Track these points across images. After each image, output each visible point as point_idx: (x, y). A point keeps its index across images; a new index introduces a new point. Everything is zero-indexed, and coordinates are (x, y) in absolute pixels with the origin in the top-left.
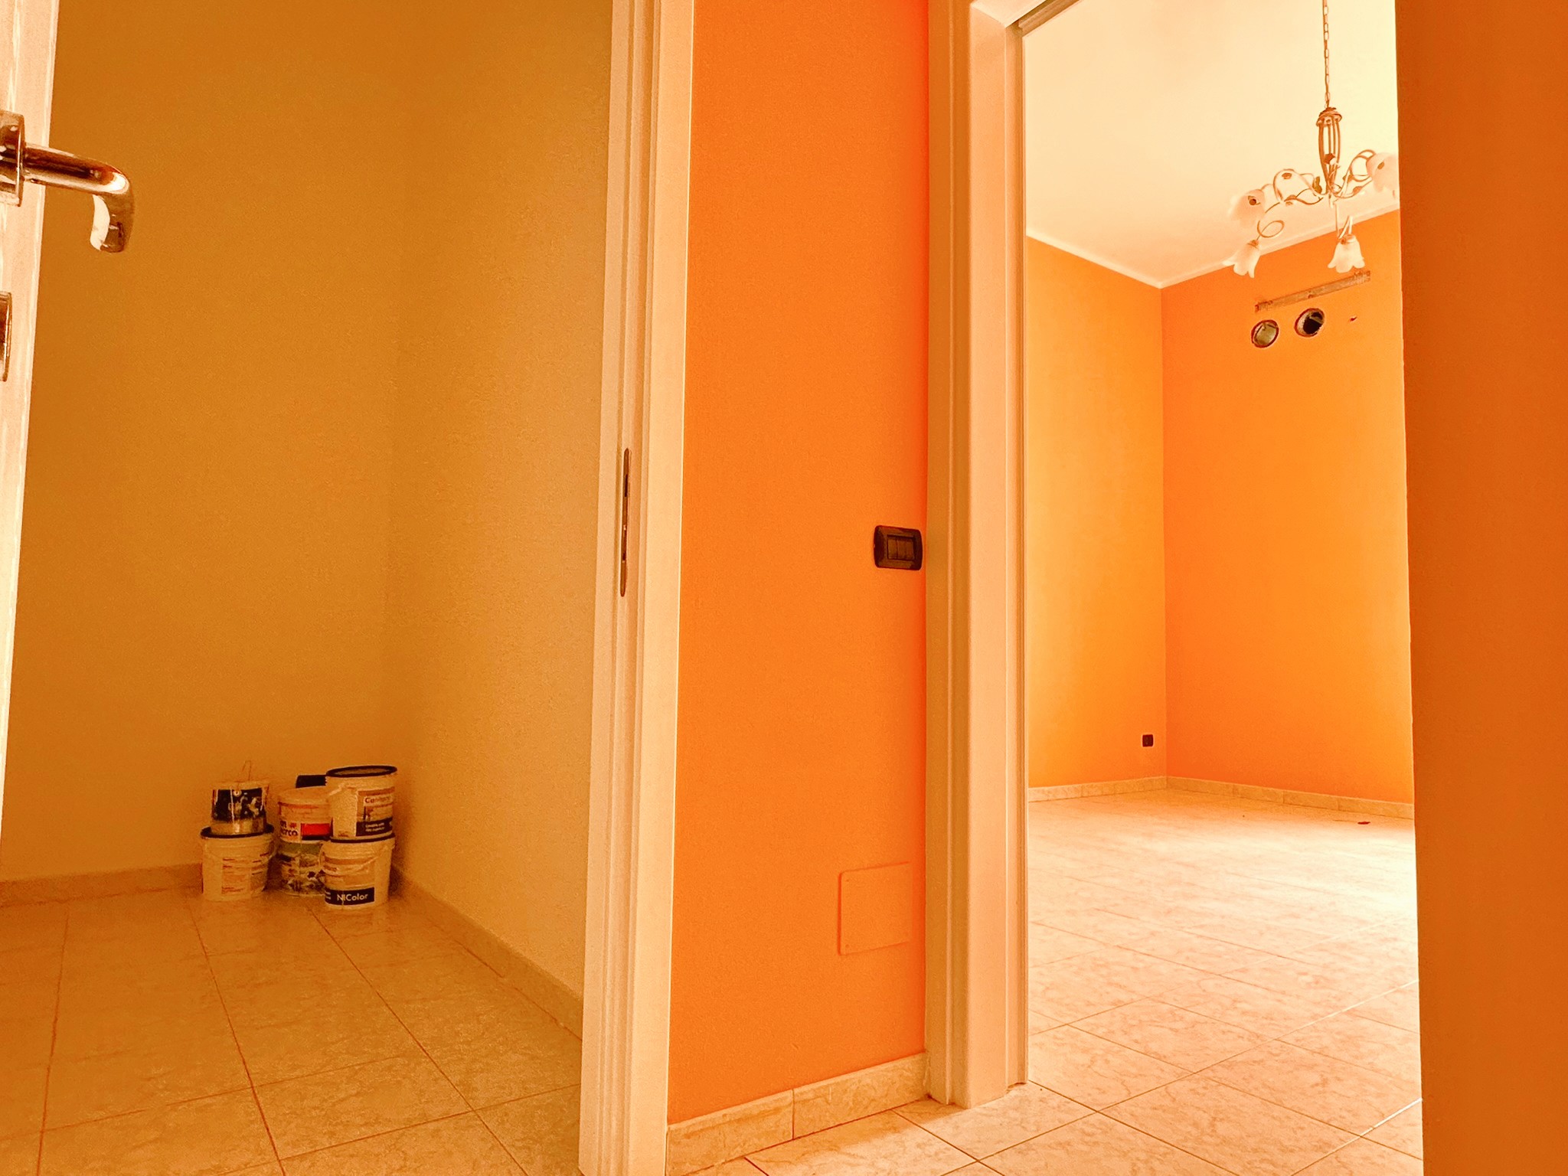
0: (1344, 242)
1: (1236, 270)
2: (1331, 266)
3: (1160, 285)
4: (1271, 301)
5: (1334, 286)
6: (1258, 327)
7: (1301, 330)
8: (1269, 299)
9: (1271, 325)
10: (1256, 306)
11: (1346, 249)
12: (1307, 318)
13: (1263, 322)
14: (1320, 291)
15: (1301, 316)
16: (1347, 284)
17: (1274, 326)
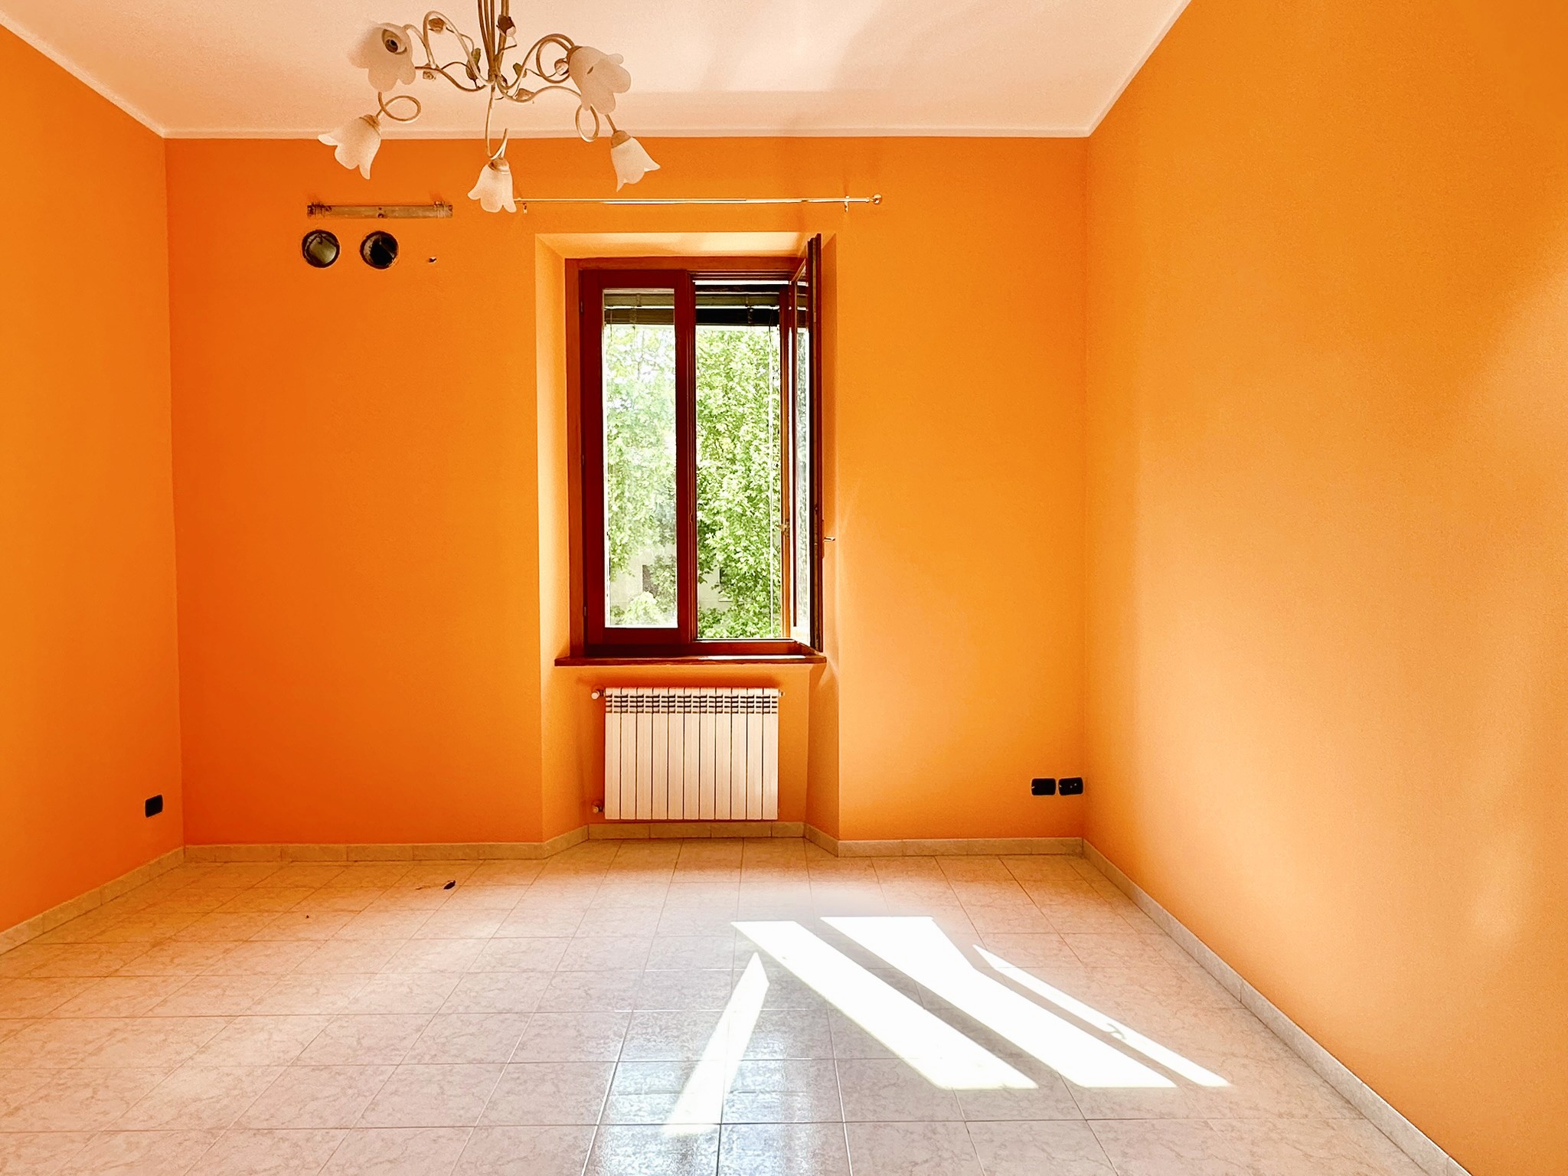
0: (493, 166)
1: (339, 155)
2: (472, 195)
3: (163, 132)
4: (329, 207)
5: (410, 209)
6: (312, 238)
7: (368, 257)
8: (326, 202)
9: (329, 239)
10: (309, 207)
11: (495, 178)
12: (375, 243)
13: (319, 233)
14: (393, 211)
15: (369, 237)
16: (428, 214)
17: (333, 241)
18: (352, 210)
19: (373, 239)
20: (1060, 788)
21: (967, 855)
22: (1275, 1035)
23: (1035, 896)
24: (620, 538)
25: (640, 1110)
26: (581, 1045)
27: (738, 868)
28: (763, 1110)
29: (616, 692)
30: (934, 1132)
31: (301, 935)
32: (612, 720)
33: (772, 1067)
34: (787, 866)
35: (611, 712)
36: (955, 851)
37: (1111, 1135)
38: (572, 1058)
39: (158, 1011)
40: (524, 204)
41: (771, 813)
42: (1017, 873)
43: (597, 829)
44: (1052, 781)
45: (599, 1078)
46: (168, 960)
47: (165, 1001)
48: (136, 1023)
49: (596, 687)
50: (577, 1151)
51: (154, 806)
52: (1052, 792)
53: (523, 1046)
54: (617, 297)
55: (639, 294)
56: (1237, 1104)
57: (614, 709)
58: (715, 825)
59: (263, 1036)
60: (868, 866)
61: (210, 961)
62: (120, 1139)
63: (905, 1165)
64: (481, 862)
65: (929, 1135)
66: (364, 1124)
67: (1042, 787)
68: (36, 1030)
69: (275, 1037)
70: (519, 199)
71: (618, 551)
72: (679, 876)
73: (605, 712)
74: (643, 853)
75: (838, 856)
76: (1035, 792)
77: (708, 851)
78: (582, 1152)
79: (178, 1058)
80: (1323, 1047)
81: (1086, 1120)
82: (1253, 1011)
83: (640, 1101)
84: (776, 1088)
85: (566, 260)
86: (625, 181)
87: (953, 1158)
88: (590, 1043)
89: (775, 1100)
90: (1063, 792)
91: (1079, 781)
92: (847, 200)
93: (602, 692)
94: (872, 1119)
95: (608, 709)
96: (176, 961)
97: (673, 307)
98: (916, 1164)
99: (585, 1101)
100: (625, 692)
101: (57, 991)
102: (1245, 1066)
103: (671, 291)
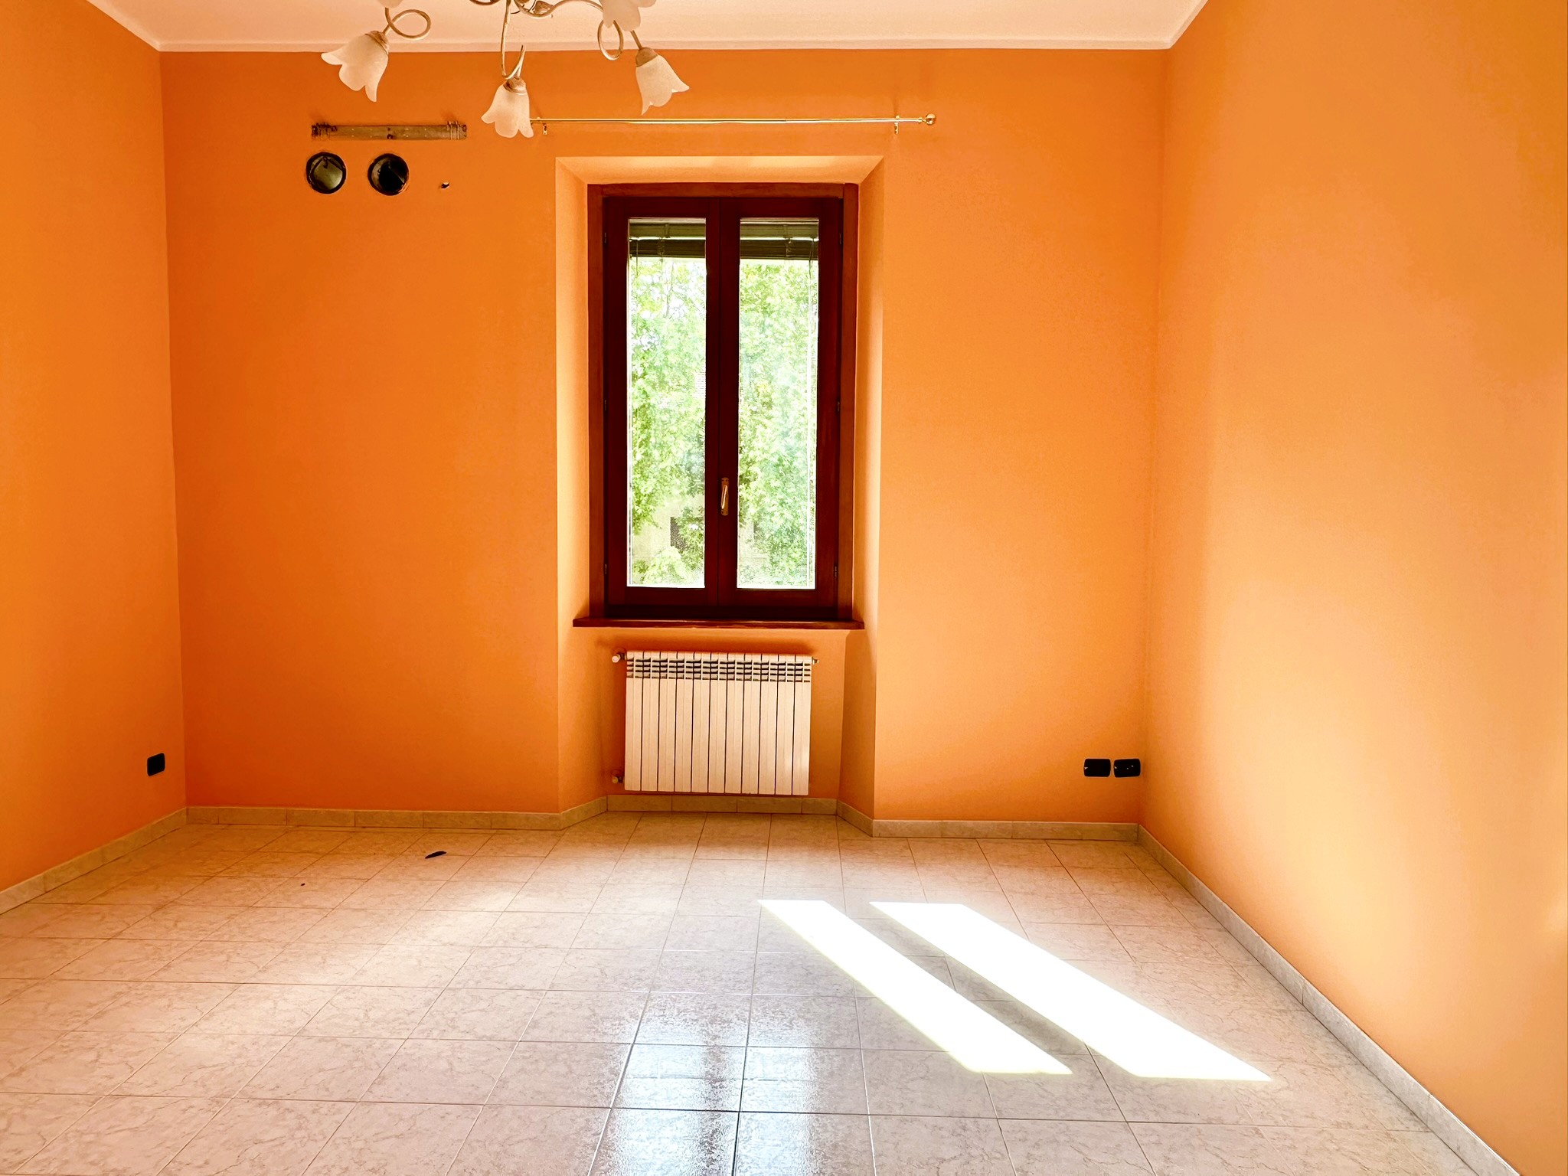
0: (509, 86)
1: (343, 75)
2: (486, 118)
3: (158, 45)
4: (335, 126)
5: (421, 131)
6: (317, 161)
7: (376, 183)
8: (332, 120)
9: (335, 162)
10: (313, 127)
11: (511, 99)
12: (384, 168)
13: (324, 155)
14: (403, 131)
15: (377, 160)
16: (439, 134)
17: (339, 165)
18: (359, 131)
19: (382, 162)
20: (1115, 769)
21: (1012, 838)
22: (1338, 1040)
23: (1084, 884)
24: (645, 487)
25: (655, 1094)
26: (596, 1026)
27: (764, 844)
28: (784, 1098)
29: (638, 655)
30: (964, 1129)
31: (307, 902)
32: (633, 685)
33: (795, 1054)
34: (817, 845)
35: (632, 677)
36: (1000, 834)
37: (1154, 1139)
38: (587, 1038)
39: (162, 974)
40: (544, 124)
41: (802, 788)
42: (1064, 860)
43: (616, 801)
44: (1107, 762)
45: (613, 1059)
46: (171, 924)
47: (168, 966)
48: (139, 987)
49: (617, 651)
50: (589, 1134)
51: (156, 764)
52: (1106, 774)
53: (535, 1024)
54: (644, 227)
55: (667, 224)
56: (1292, 1111)
57: (635, 674)
58: (741, 799)
59: (269, 1004)
60: (905, 847)
61: (215, 926)
62: (124, 1103)
63: (931, 1161)
64: (494, 831)
65: (959, 1131)
66: (371, 1098)
67: (1096, 768)
68: (39, 991)
69: (282, 1005)
70: (539, 119)
71: (643, 502)
72: (702, 853)
73: (626, 677)
74: (663, 827)
75: (872, 836)
76: (1088, 773)
77: (733, 827)
78: (594, 1135)
79: (183, 1024)
80: (1390, 1055)
81: (1127, 1122)
82: (1315, 1014)
83: (656, 1086)
84: (798, 1077)
85: (589, 185)
86: (651, 104)
87: (982, 1155)
88: (605, 1023)
89: (798, 1090)
90: (1118, 774)
91: (1136, 762)
92: (897, 120)
93: (623, 655)
94: (898, 1112)
95: (629, 674)
96: (180, 925)
97: (704, 238)
98: (944, 1160)
99: (599, 1083)
100: (647, 655)
101: (59, 953)
102: (1303, 1072)
103: (703, 221)
